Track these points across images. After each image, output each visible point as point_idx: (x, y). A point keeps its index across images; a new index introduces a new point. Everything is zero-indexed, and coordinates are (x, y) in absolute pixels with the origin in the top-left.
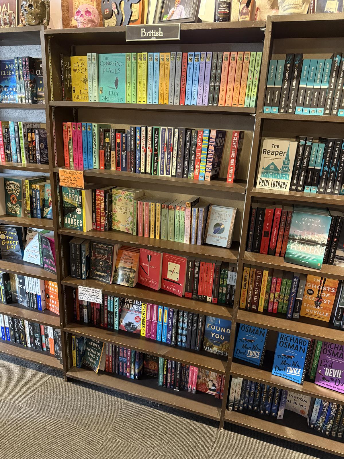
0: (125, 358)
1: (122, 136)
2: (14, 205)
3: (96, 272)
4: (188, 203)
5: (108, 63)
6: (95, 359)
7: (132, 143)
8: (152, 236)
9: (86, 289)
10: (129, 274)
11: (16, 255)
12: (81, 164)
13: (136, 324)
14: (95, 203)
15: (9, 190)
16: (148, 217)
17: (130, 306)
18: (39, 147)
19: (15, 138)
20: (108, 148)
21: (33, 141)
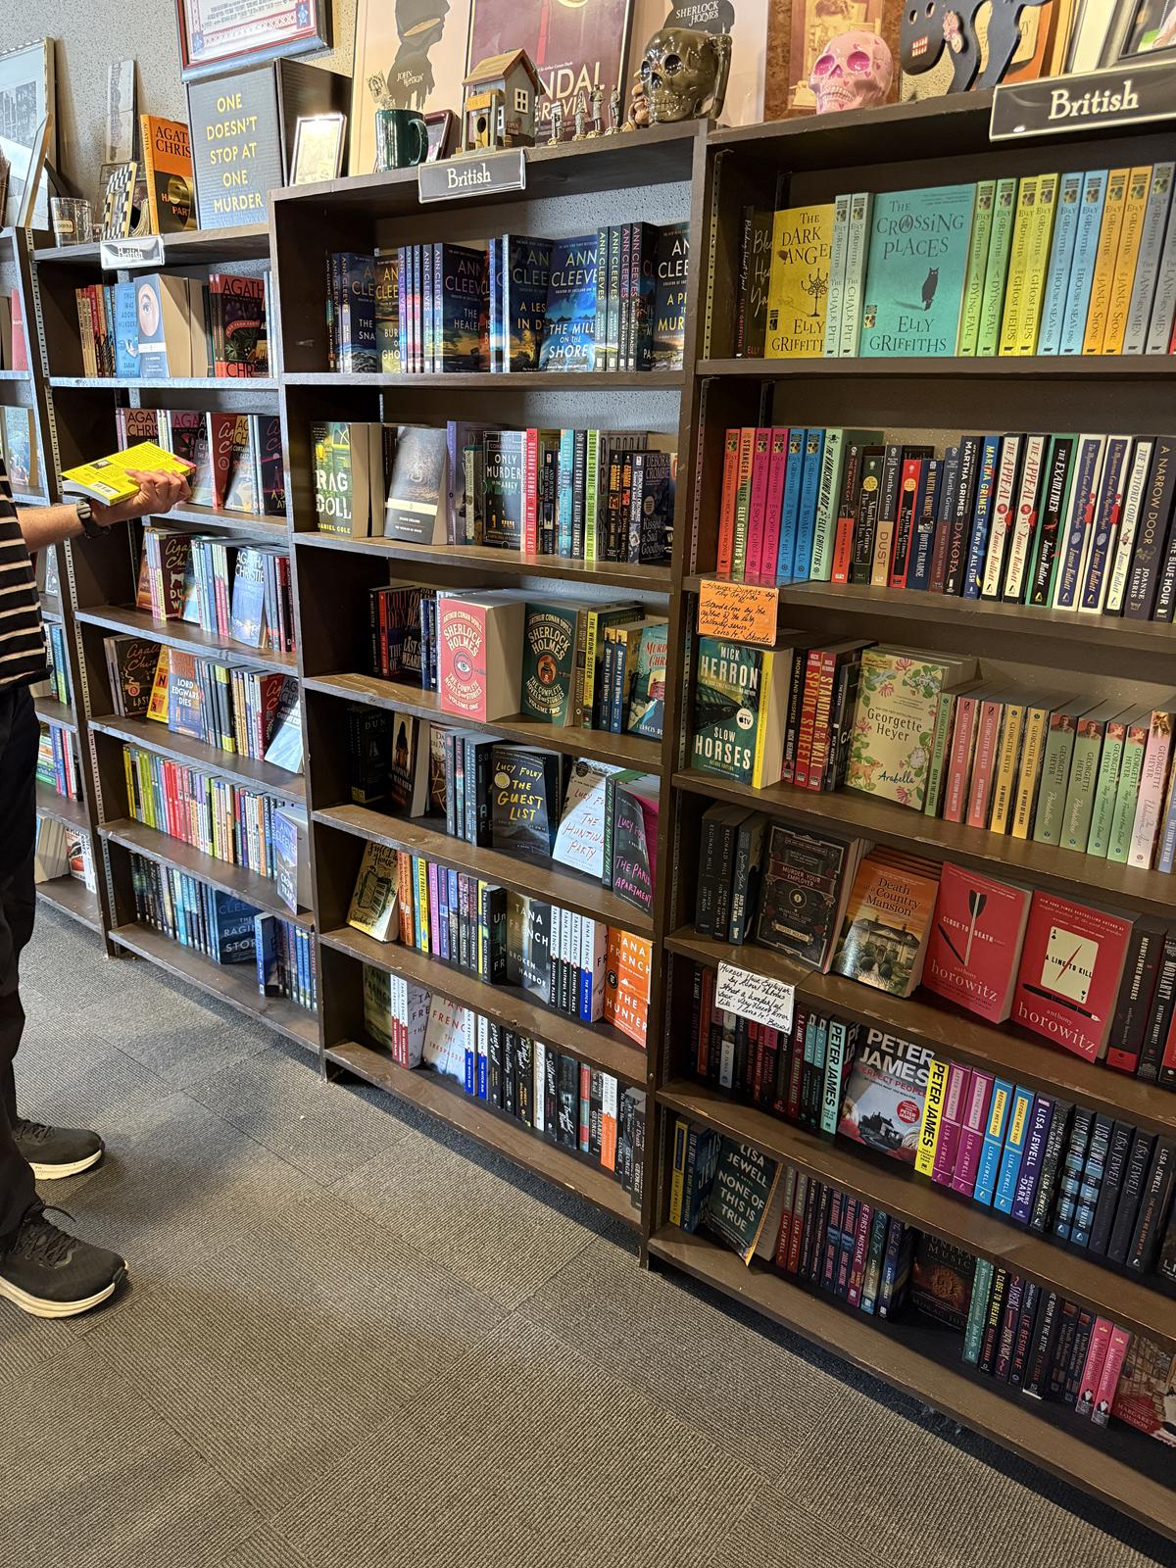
0: (847, 1234)
1: (926, 469)
2: (547, 686)
3: (778, 927)
4: (1162, 714)
5: (907, 224)
6: (743, 1216)
7: (963, 492)
8: (998, 827)
9: (744, 978)
10: (894, 951)
11: (533, 839)
12: (769, 566)
13: (898, 1126)
14: (801, 695)
15: (537, 641)
16: (990, 756)
17: (882, 1060)
18: (639, 510)
19: (573, 480)
20: (870, 511)
21: (623, 490)
